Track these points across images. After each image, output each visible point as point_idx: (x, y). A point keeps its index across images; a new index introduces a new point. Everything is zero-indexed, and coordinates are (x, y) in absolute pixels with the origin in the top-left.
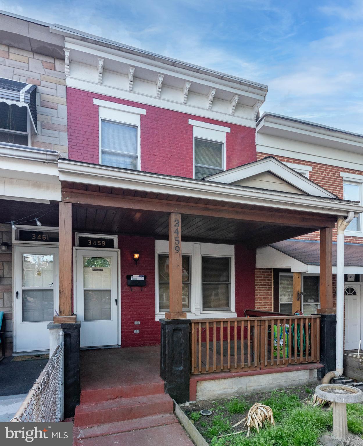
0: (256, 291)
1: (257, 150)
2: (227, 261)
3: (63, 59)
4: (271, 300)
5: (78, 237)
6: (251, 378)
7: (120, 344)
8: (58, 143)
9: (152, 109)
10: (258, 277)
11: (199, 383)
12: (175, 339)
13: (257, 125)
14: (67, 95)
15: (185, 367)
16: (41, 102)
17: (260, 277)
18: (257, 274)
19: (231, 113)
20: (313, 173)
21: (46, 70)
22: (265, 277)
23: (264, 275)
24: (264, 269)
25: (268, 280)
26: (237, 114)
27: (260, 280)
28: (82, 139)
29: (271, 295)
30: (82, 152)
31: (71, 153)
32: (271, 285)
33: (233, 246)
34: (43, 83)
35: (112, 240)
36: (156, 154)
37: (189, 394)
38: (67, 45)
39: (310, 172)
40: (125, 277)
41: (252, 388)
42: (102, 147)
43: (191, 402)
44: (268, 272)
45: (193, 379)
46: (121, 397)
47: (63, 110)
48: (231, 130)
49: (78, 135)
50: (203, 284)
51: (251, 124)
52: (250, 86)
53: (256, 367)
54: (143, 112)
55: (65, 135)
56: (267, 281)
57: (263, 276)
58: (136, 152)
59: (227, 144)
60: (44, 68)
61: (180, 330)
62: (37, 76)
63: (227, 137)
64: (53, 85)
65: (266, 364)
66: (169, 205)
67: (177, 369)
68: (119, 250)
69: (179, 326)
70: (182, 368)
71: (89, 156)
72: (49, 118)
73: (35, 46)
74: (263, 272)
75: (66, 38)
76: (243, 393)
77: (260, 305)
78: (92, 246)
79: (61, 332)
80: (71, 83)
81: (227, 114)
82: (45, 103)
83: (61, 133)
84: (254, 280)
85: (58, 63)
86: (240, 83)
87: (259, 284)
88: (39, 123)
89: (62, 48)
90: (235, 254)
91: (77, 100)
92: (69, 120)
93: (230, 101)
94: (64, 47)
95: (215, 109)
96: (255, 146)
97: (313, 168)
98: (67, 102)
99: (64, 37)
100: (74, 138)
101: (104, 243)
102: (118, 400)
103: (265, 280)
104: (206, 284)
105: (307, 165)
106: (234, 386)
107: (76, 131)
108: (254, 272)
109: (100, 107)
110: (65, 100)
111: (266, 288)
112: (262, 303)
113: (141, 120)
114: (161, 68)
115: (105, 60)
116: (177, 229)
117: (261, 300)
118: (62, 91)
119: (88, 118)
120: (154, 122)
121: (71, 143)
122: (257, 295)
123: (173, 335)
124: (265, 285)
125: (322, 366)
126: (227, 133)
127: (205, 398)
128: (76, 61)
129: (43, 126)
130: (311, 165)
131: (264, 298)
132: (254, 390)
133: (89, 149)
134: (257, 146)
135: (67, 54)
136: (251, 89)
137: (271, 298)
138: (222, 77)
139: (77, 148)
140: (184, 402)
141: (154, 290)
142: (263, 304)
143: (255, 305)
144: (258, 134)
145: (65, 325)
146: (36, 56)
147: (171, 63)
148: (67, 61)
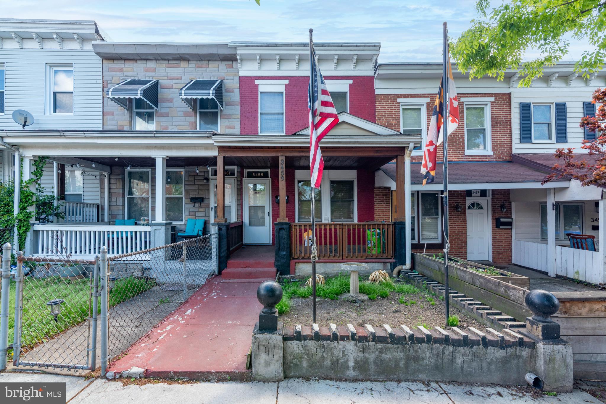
0: (375, 206)
1: (376, 93)
2: (351, 183)
3: (236, 60)
4: (389, 214)
5: (246, 172)
6: (335, 264)
7: (271, 243)
8: (234, 113)
9: (293, 79)
10: (377, 195)
11: (297, 264)
12: (280, 235)
13: (375, 73)
14: (240, 82)
15: (287, 253)
16: (225, 89)
17: (379, 195)
18: (376, 192)
19: (352, 69)
20: (431, 103)
21: (228, 69)
22: (383, 195)
23: (383, 193)
24: (383, 188)
25: (387, 197)
26: (357, 68)
27: (379, 197)
28: (248, 108)
29: (389, 210)
30: (248, 116)
31: (242, 118)
32: (389, 201)
33: (356, 171)
34: (226, 78)
35: (267, 172)
36: (296, 110)
37: (290, 270)
38: (238, 52)
39: (427, 103)
40: (274, 197)
41: (336, 272)
42: (261, 110)
43: (291, 275)
44: (386, 190)
45: (293, 262)
46: (249, 267)
47: (237, 92)
48: (353, 81)
49: (246, 106)
50: (331, 201)
51: (371, 73)
52: (365, 46)
53: (339, 257)
54: (287, 82)
55: (238, 108)
56: (385, 198)
57: (381, 194)
58: (283, 110)
59: (350, 93)
60: (227, 68)
61: (283, 229)
62: (223, 74)
63: (350, 87)
64: (232, 78)
65: (347, 256)
66: (277, 151)
67: (282, 253)
68: (271, 179)
69: (282, 227)
70: (285, 253)
71: (252, 118)
72: (229, 98)
73: (221, 57)
74: (381, 191)
75: (237, 48)
76: (328, 274)
77: (379, 218)
78: (255, 177)
79: (217, 227)
80: (242, 73)
81: (349, 70)
82: (227, 90)
83: (236, 107)
84: (374, 197)
85: (234, 63)
86: (357, 46)
87: (378, 200)
88: (224, 103)
89: (236, 55)
90: (358, 177)
91: (245, 84)
92: (241, 97)
93: (352, 60)
94: (236, 54)
95: (339, 68)
96: (374, 90)
97: (430, 99)
98: (240, 86)
99: (236, 48)
100: (244, 108)
101: (262, 174)
102: (247, 268)
103: (383, 197)
104: (334, 201)
105: (424, 97)
106: (322, 269)
107: (245, 104)
108: (374, 191)
109: (259, 85)
110: (239, 85)
111: (385, 203)
112: (380, 216)
113: (286, 88)
114: (297, 50)
115: (261, 55)
116: (283, 166)
117: (380, 214)
118: (237, 80)
119: (252, 94)
120: (295, 87)
121: (241, 112)
122: (376, 210)
123: (279, 232)
124: (384, 201)
125: (394, 261)
126: (350, 85)
127: (301, 274)
128: (245, 59)
129: (226, 105)
130: (428, 97)
131: (382, 212)
132: (337, 273)
133: (252, 114)
134: (376, 90)
135: (238, 57)
136: (366, 48)
137: (389, 212)
138: (342, 45)
139: (245, 114)
140: (287, 274)
141: (294, 206)
142: (382, 217)
143: (374, 217)
144: (377, 80)
145: (219, 224)
146: (223, 62)
147: (303, 46)
148: (239, 61)
